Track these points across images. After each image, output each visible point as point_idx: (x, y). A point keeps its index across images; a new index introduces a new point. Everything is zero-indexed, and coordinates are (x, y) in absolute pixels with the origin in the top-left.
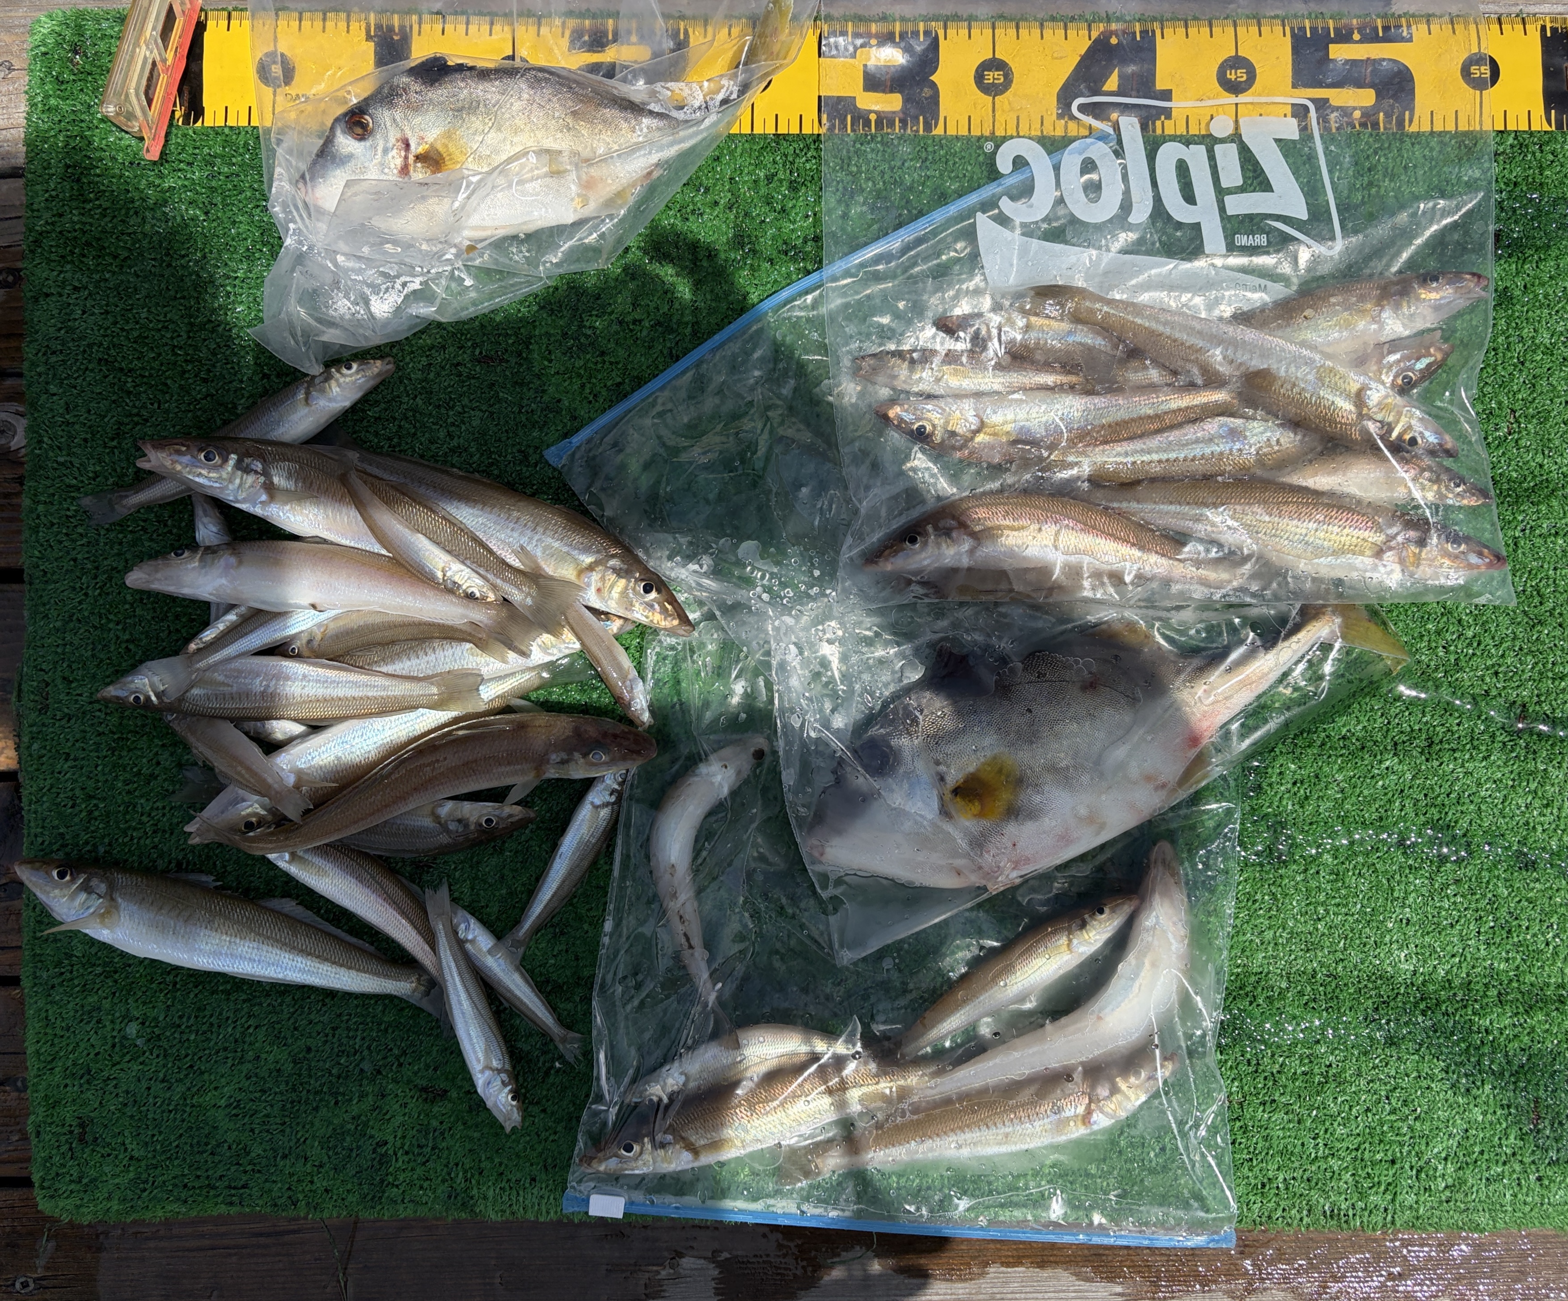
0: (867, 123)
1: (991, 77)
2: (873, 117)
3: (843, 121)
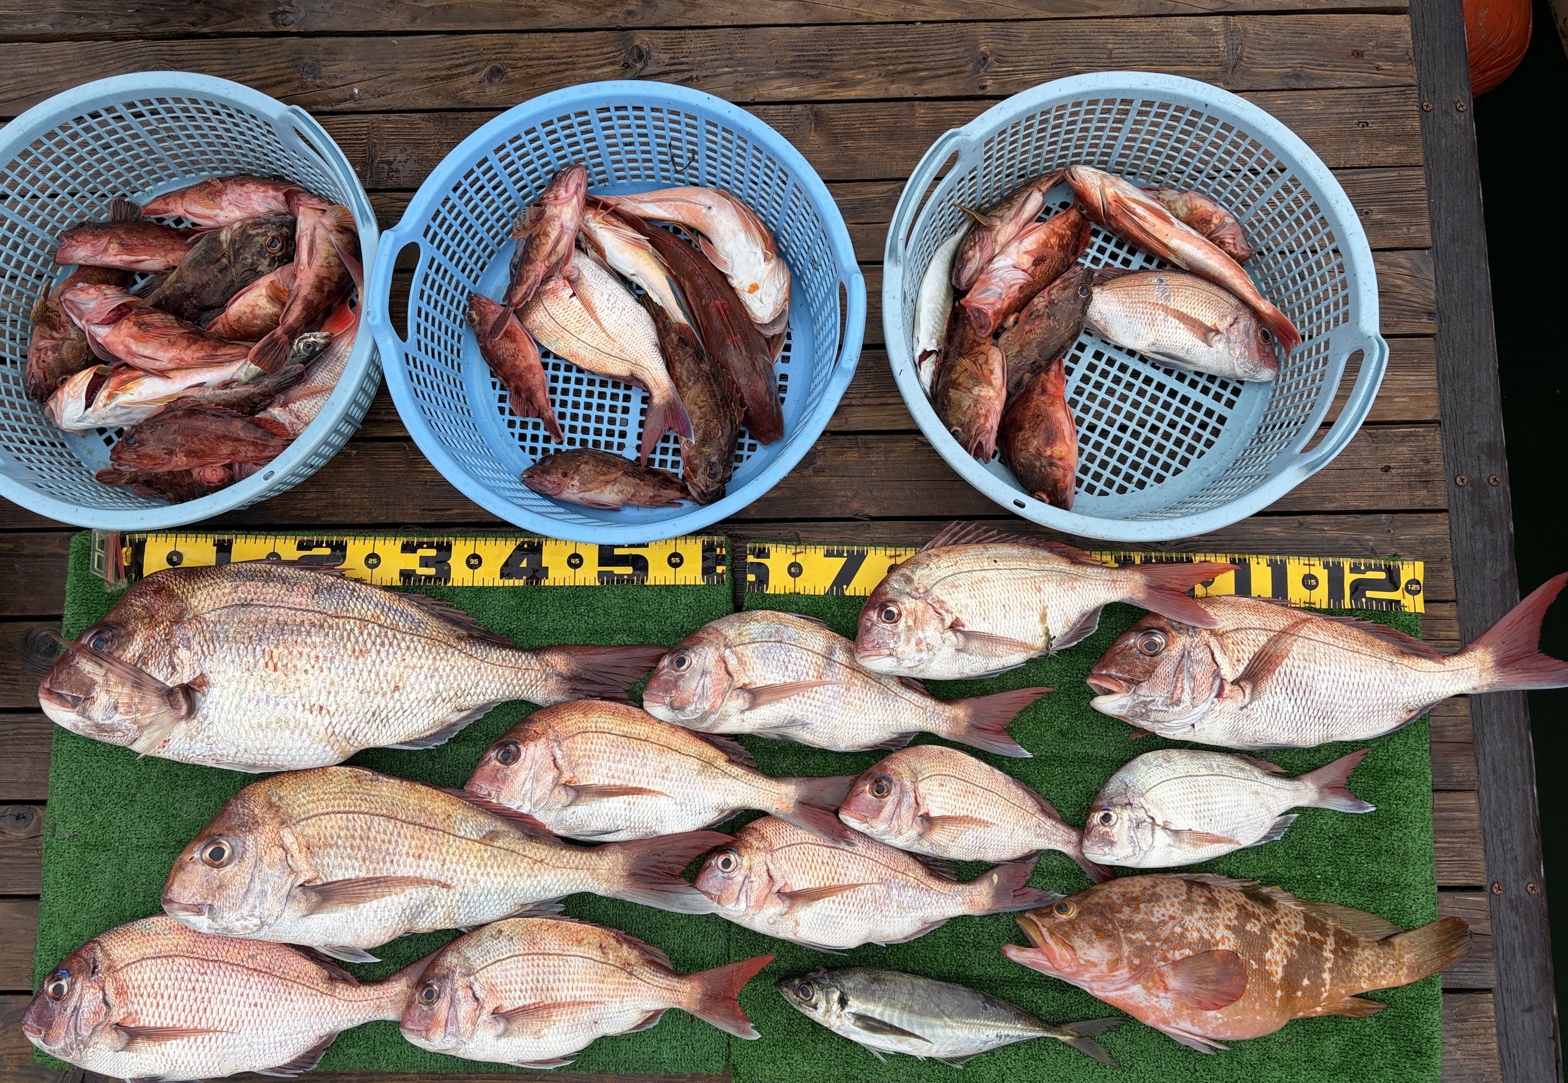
0: (420, 580)
1: (473, 561)
2: (423, 577)
3: (410, 580)
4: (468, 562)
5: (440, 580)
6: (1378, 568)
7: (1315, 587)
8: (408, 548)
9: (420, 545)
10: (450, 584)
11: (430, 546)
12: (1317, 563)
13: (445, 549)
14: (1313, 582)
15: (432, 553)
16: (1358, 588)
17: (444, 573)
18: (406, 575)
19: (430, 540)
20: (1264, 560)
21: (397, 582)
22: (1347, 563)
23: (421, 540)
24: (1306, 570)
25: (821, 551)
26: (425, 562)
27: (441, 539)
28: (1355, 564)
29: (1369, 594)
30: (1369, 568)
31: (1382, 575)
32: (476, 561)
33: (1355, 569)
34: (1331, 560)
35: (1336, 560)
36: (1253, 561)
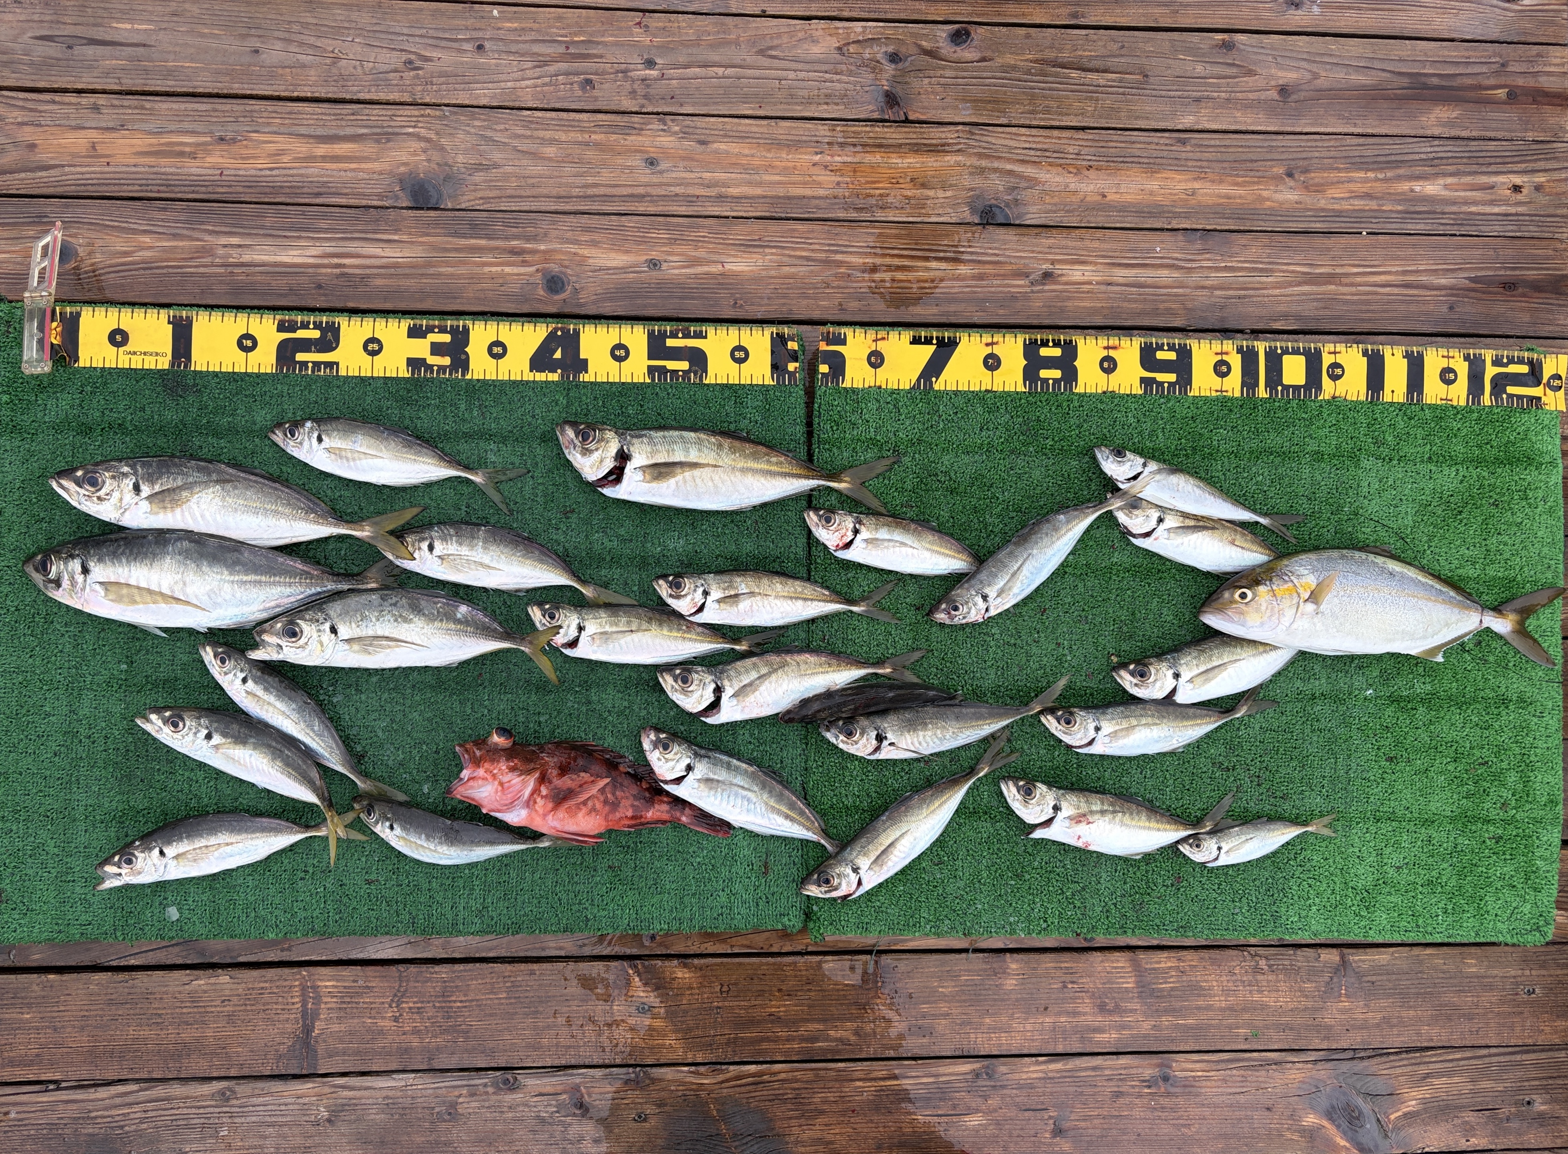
0: (432, 372)
1: (495, 350)
2: (435, 368)
3: (420, 371)
4: (490, 350)
5: (457, 372)
6: (1521, 361)
7: (1454, 381)
8: (415, 333)
9: (430, 329)
10: (468, 377)
11: (443, 330)
12: (1457, 354)
13: (461, 337)
14: (1452, 376)
15: (446, 338)
16: (1499, 383)
17: (462, 362)
18: (415, 364)
19: (443, 323)
20: (1399, 351)
22: (1488, 355)
23: (431, 323)
24: (1444, 363)
25: (907, 335)
26: (436, 349)
27: (455, 323)
28: (1497, 357)
29: (1511, 390)
30: (1511, 361)
31: (1524, 369)
32: (500, 350)
33: (1497, 362)
34: (1471, 352)
35: (1477, 351)
36: (1387, 351)
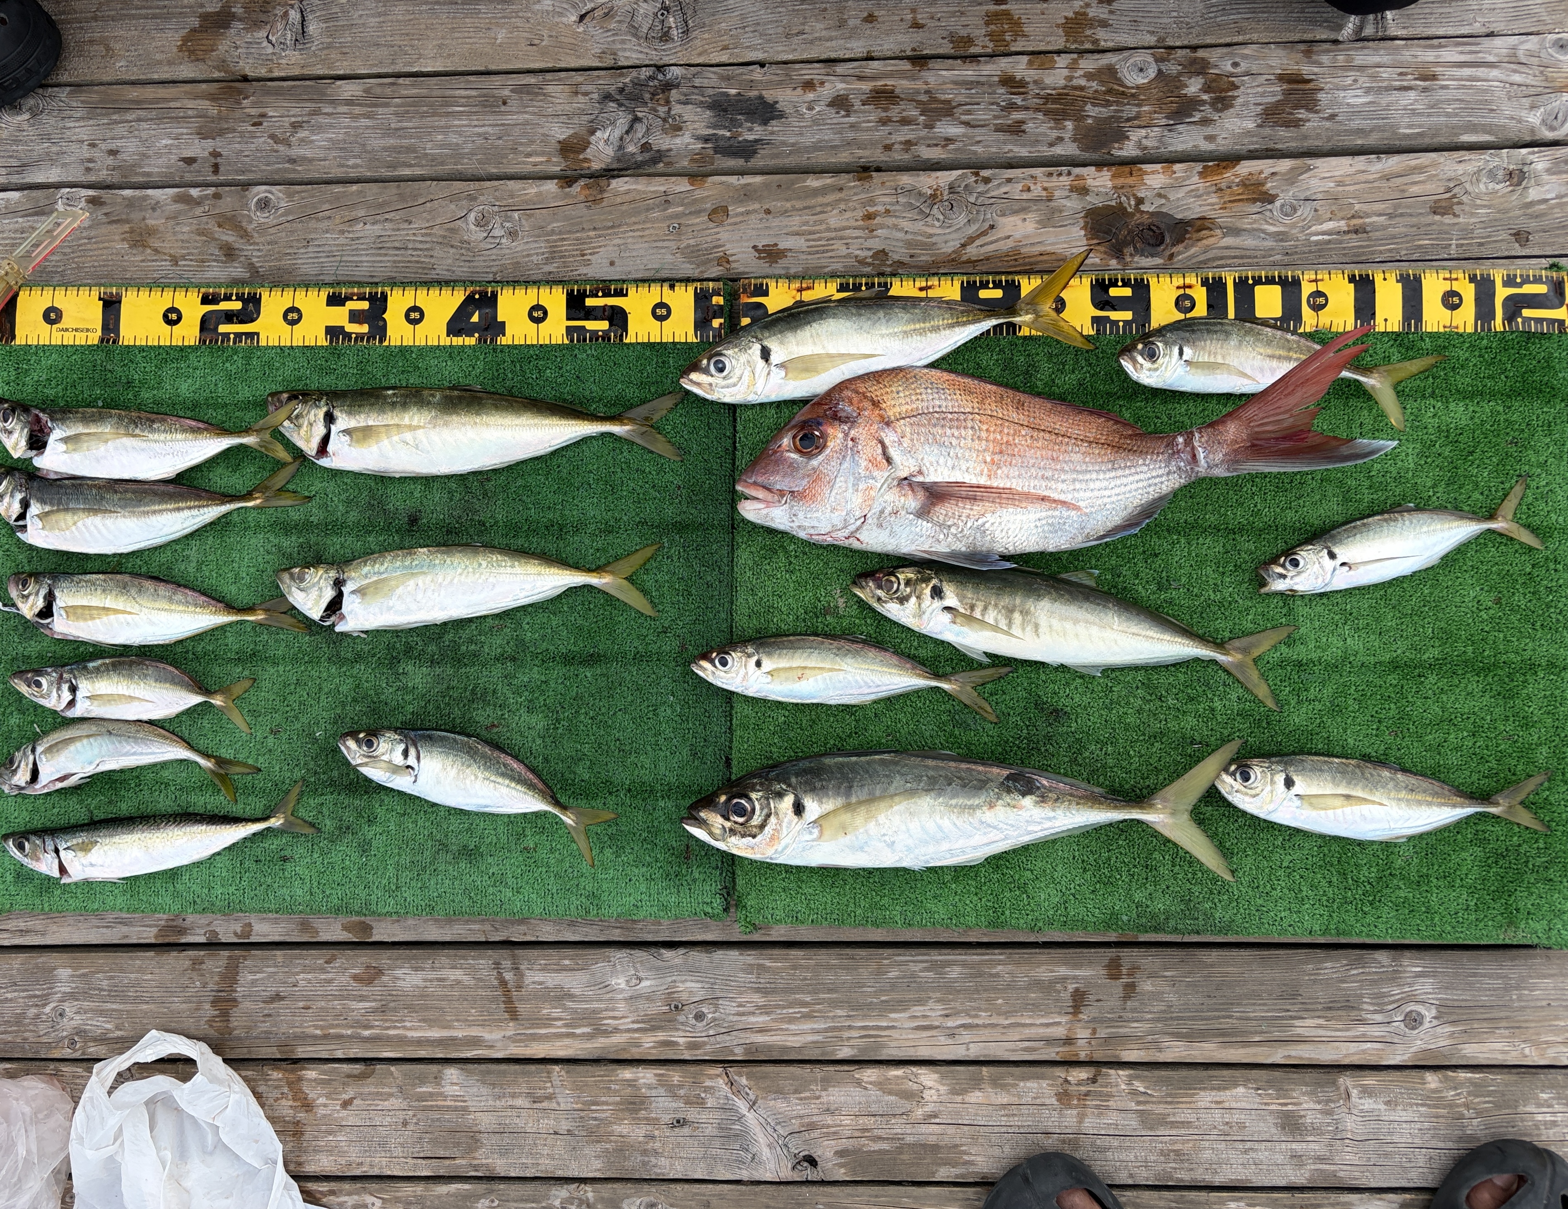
0: (350, 340)
1: (413, 315)
2: (354, 336)
3: (338, 339)
4: (407, 316)
5: (375, 339)
6: (1538, 280)
7: (1458, 306)
8: (335, 300)
9: (349, 298)
10: (386, 343)
11: (361, 298)
12: (1461, 276)
13: (379, 303)
14: (1456, 300)
15: (365, 305)
16: (1513, 306)
17: (379, 329)
18: (333, 332)
19: (362, 290)
20: (1392, 275)
21: (323, 341)
22: (1499, 276)
23: (350, 291)
24: (1446, 286)
26: (355, 316)
27: (373, 290)
28: (1508, 276)
29: (1526, 313)
30: (1526, 281)
31: (1542, 289)
32: (416, 315)
33: (1509, 283)
34: (1477, 271)
35: (1485, 273)
36: (1378, 277)
